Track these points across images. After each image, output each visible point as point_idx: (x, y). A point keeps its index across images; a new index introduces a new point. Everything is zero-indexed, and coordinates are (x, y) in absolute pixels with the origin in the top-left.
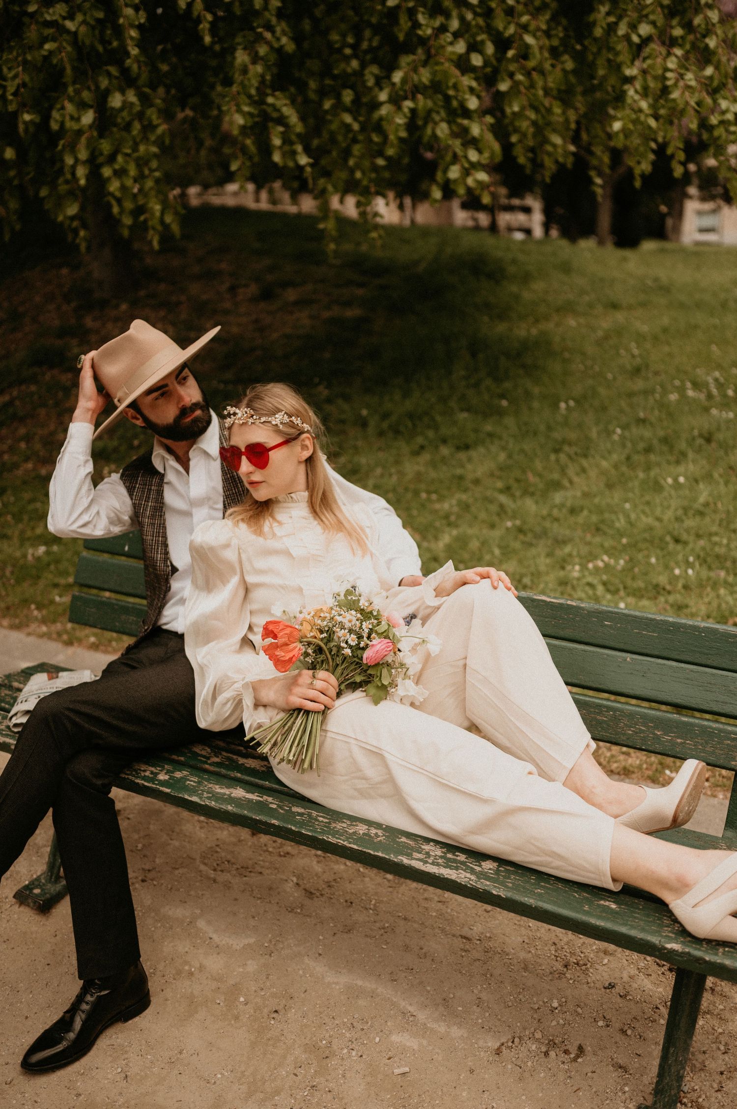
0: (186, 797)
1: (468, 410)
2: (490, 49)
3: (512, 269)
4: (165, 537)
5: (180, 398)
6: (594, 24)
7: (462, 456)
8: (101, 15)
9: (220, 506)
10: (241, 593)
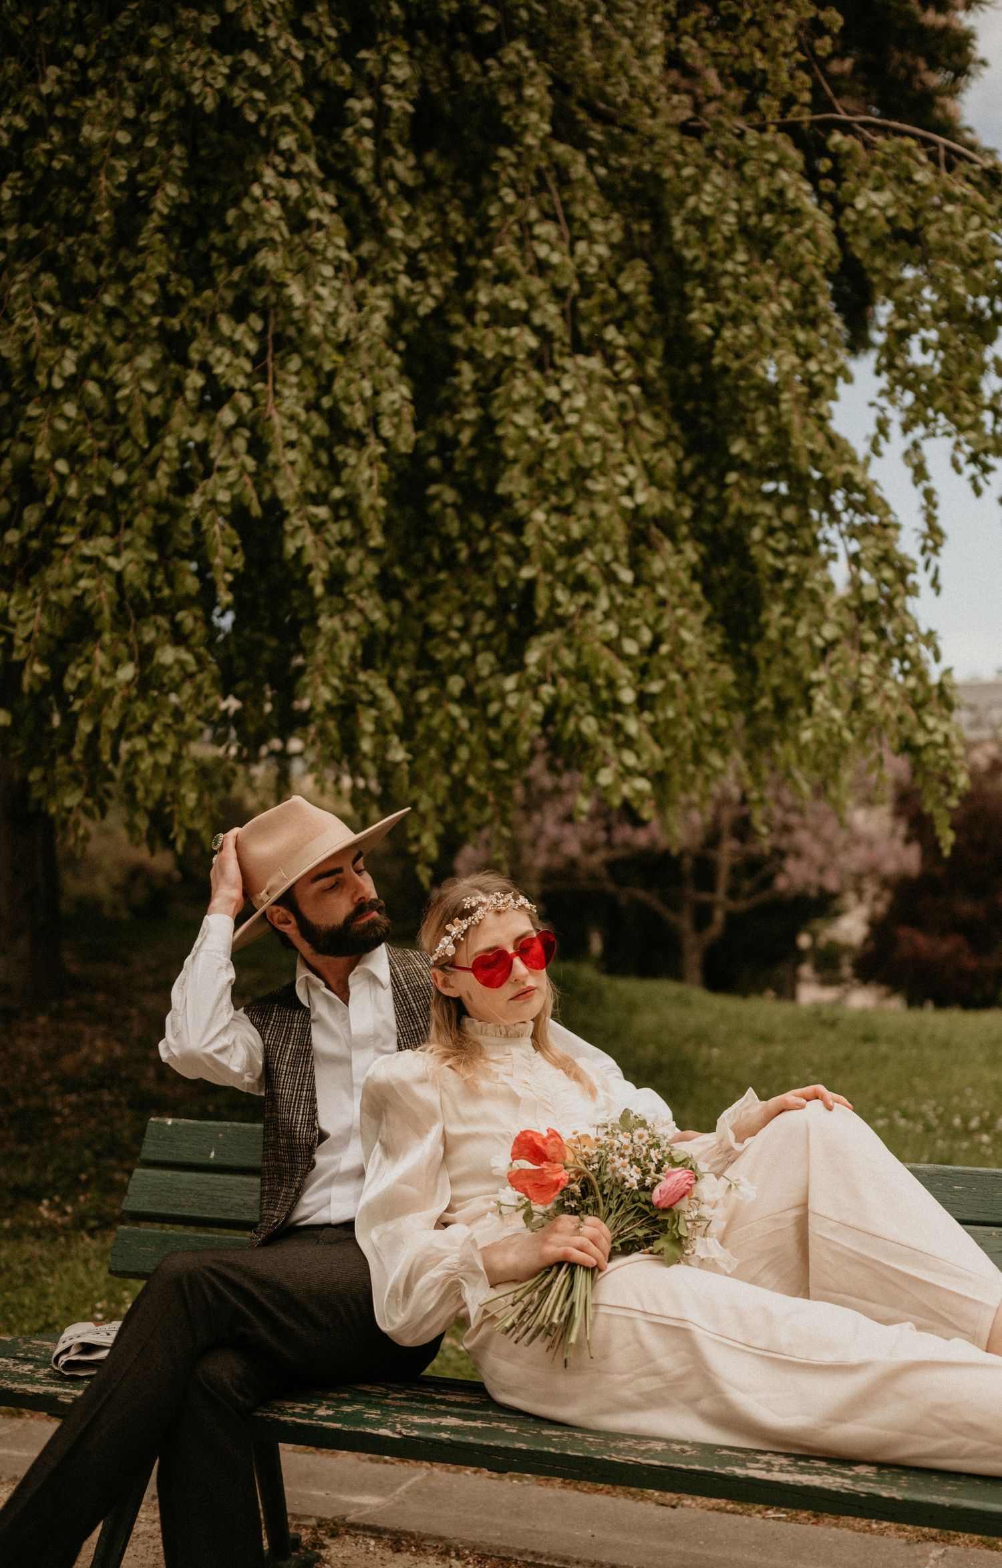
0: (369, 1430)
2: (646, 635)
5: (356, 889)
6: (767, 624)
8: (154, 557)
10: (440, 1153)
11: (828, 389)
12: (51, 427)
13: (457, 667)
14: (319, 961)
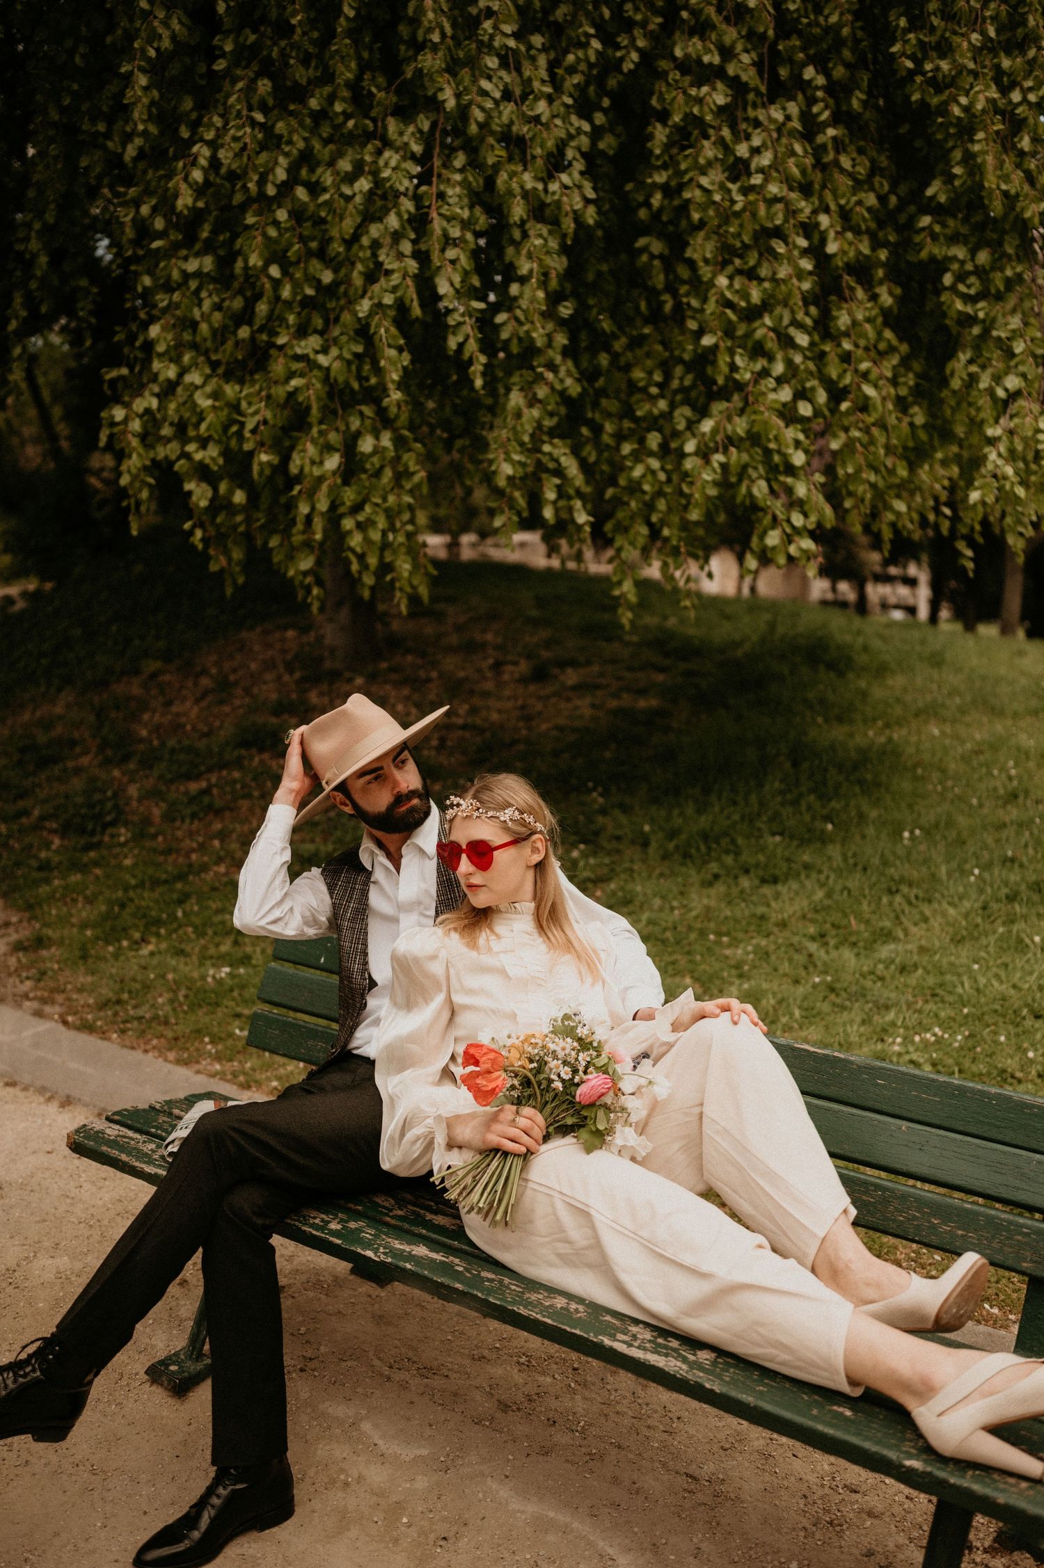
0: (359, 1251)
1: (781, 834)
2: (822, 397)
3: (863, 659)
4: (365, 945)
5: (396, 783)
6: (951, 373)
7: (767, 890)
9: (433, 913)
10: (446, 1015)
11: (1031, 121)
12: (264, 235)
13: (655, 423)
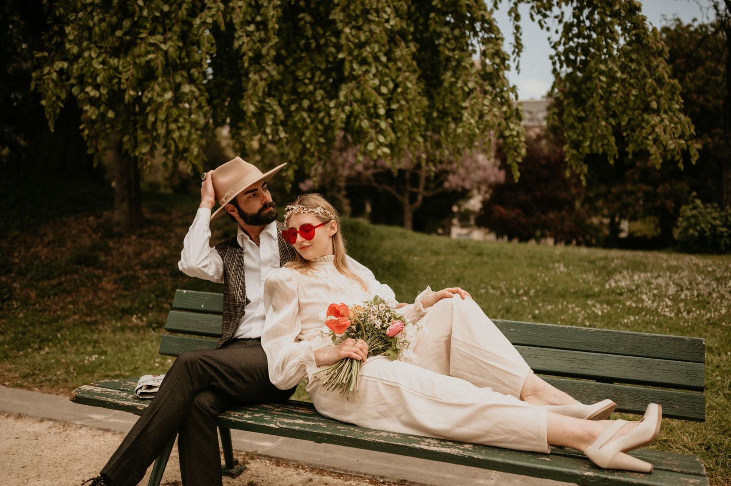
0: (266, 424)
4: (244, 282)
5: (264, 198)
9: (279, 264)
10: (297, 309)
14: (247, 227)
